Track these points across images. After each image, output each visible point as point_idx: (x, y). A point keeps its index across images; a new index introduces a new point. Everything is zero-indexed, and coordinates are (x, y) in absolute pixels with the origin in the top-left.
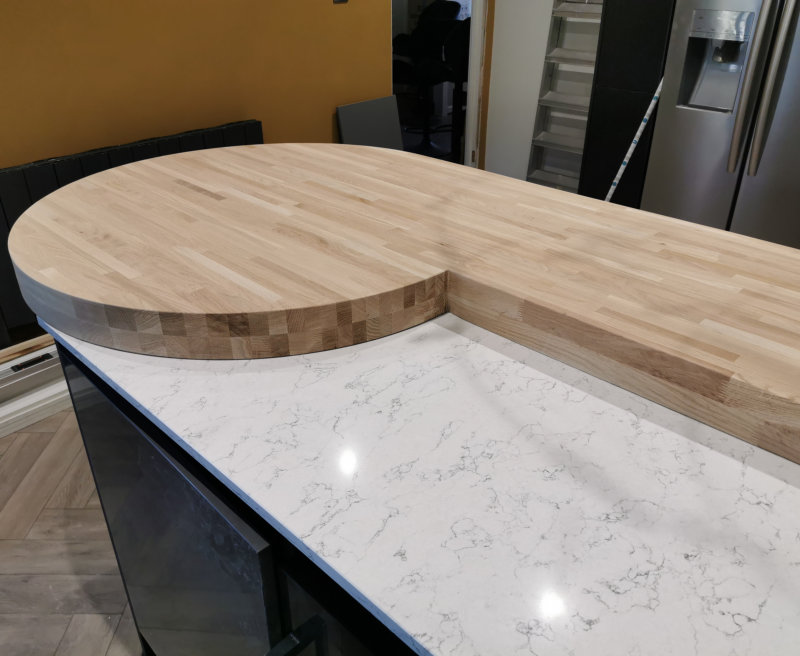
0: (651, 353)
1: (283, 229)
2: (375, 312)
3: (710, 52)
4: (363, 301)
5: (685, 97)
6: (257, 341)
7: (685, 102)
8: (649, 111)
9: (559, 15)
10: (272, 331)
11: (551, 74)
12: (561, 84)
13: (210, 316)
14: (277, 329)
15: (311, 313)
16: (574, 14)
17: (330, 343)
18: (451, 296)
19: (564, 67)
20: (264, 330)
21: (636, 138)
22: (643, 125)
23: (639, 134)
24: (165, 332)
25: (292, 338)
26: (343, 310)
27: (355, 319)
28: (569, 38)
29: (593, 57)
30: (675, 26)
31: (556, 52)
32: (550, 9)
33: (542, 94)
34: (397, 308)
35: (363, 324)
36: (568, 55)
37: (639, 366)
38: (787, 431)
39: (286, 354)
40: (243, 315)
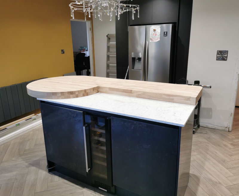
0: (124, 90)
1: (71, 85)
2: (89, 91)
3: (136, 60)
4: (88, 89)
5: (133, 68)
6: (74, 95)
7: (133, 69)
8: (127, 71)
9: (108, 55)
10: (76, 94)
11: (108, 66)
12: (110, 68)
13: (68, 92)
14: (77, 93)
15: (81, 91)
16: (111, 54)
17: (84, 95)
18: (99, 90)
19: (110, 65)
20: (75, 94)
21: (126, 76)
22: (127, 74)
23: (126, 75)
24: (61, 95)
25: (79, 95)
26: (85, 91)
27: (87, 92)
28: (110, 59)
29: (116, 62)
30: (129, 56)
31: (108, 62)
32: (106, 54)
33: (107, 70)
34: (92, 91)
35: (88, 93)
36: (111, 62)
37: (123, 92)
38: (139, 94)
39: (78, 97)
40: (72, 91)
